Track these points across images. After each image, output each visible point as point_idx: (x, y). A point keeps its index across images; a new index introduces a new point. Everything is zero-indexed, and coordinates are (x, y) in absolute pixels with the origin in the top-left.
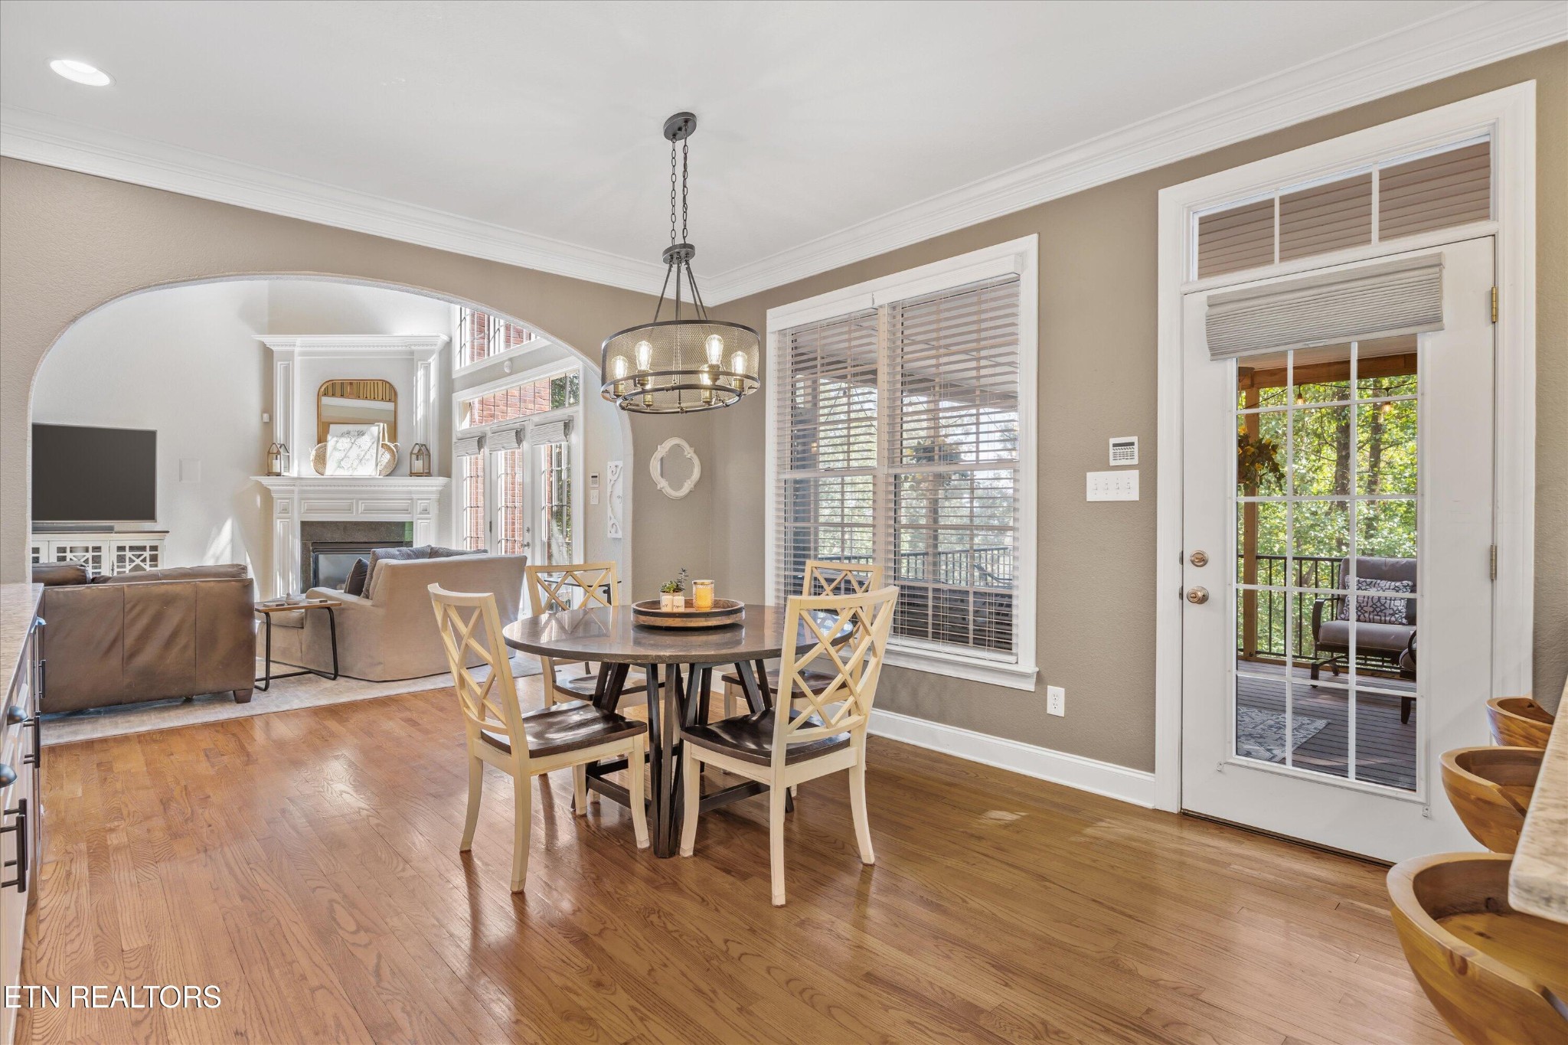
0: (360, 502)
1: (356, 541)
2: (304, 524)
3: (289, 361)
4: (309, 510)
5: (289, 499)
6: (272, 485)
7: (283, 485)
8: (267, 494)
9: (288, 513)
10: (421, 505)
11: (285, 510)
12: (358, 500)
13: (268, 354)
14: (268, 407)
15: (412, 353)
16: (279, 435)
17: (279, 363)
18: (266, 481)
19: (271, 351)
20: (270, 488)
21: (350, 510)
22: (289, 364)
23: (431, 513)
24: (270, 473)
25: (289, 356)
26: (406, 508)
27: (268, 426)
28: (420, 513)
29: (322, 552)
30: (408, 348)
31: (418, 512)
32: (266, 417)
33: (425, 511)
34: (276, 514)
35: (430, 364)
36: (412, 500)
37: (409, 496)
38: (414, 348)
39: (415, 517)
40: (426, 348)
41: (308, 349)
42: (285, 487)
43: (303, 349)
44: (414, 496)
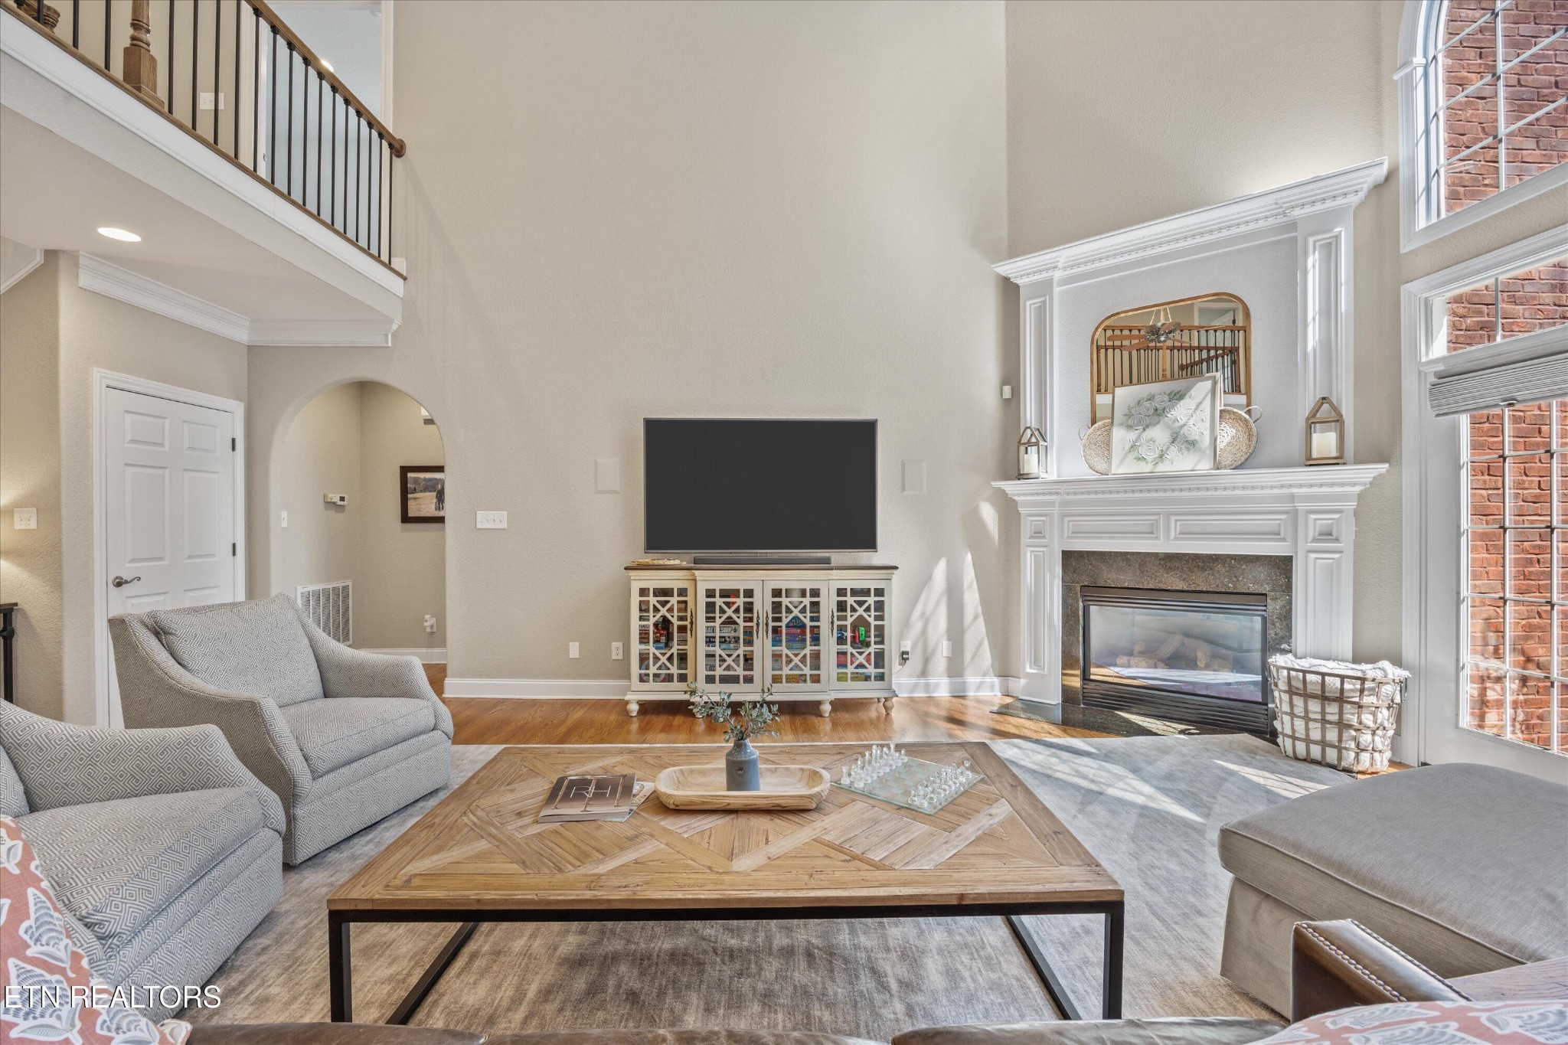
0: (1173, 519)
1: (1163, 587)
2: (1068, 556)
3: (1045, 295)
4: (1076, 533)
5: (1045, 515)
6: (1019, 495)
7: (1032, 494)
8: (1008, 510)
9: (1044, 537)
10: (1316, 523)
11: (1038, 533)
12: (1170, 514)
13: (1009, 290)
14: (1011, 376)
15: (1293, 226)
16: (1029, 414)
17: (1028, 303)
18: (1011, 487)
19: (1017, 287)
20: (1016, 498)
21: (1151, 532)
22: (1044, 302)
23: (1343, 538)
24: (1021, 476)
25: (1044, 288)
26: (1276, 529)
27: (1012, 405)
28: (1314, 540)
29: (1101, 601)
30: (1281, 219)
31: (1310, 537)
32: (1007, 389)
33: (1327, 535)
34: (1025, 539)
35: (1337, 237)
36: (1294, 514)
37: (1286, 506)
38: (1298, 213)
39: (1302, 548)
40: (1329, 204)
41: (1076, 270)
42: (1041, 497)
43: (1069, 272)
44: (1301, 506)
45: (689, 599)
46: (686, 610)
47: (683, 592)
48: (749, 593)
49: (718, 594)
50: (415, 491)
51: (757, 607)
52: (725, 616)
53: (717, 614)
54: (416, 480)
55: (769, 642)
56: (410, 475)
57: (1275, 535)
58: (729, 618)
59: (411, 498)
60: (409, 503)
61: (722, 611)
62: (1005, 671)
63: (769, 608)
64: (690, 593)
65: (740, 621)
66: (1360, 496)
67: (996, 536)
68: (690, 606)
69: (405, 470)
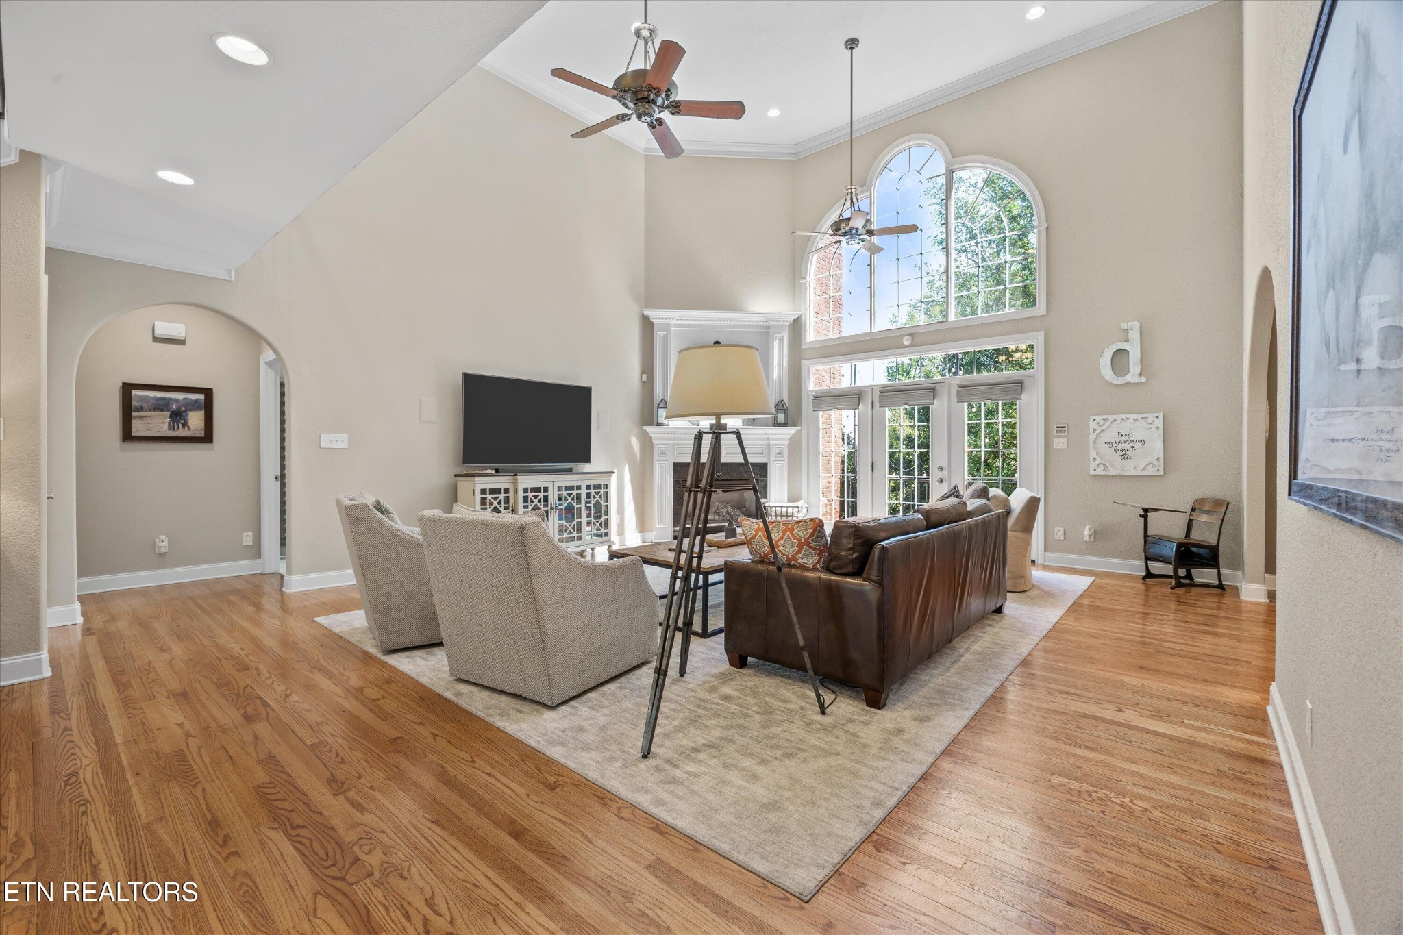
2: (675, 465)
3: (667, 331)
4: (681, 454)
5: (667, 445)
6: (654, 434)
7: (663, 434)
8: (647, 442)
9: (664, 455)
10: (776, 450)
11: (662, 453)
13: (649, 325)
14: (646, 369)
15: (768, 327)
16: (658, 391)
17: (658, 333)
18: (650, 429)
19: (652, 323)
20: (651, 435)
22: (667, 334)
23: (785, 455)
24: (656, 424)
25: (667, 328)
26: (761, 452)
27: (648, 384)
28: (776, 456)
30: (765, 323)
31: (774, 455)
32: (645, 377)
33: (780, 454)
34: (656, 457)
35: (783, 337)
36: (769, 445)
37: (766, 442)
38: (772, 323)
39: (772, 459)
40: (781, 323)
41: (682, 322)
42: (666, 436)
43: (678, 322)
44: (772, 442)
45: (511, 494)
46: (508, 503)
47: (507, 491)
48: (546, 489)
49: (529, 491)
50: (141, 409)
51: (550, 498)
52: (533, 505)
53: (529, 504)
54: (143, 398)
55: (556, 518)
56: (134, 392)
57: (761, 454)
58: (536, 505)
59: (136, 417)
60: (134, 422)
61: (532, 502)
62: (642, 528)
63: (556, 498)
64: (511, 491)
65: (541, 507)
66: (790, 439)
67: (638, 455)
68: (511, 500)
69: (127, 388)
